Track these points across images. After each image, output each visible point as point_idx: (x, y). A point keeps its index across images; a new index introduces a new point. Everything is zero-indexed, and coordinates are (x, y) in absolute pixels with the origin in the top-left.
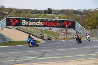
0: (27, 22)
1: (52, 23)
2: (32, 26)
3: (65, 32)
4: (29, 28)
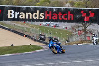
0: (17, 14)
2: (25, 20)
3: (83, 30)
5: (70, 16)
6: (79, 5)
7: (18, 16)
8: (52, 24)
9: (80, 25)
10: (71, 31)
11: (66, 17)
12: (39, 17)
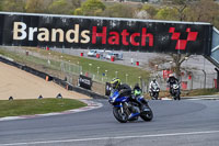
0: (32, 30)
1: (124, 34)
2: (49, 44)
3: (173, 69)
4: (35, 53)
5: (146, 38)
6: (165, 15)
7: (36, 34)
8: (108, 54)
9: (166, 57)
10: (148, 69)
11: (138, 39)
12: (81, 38)
